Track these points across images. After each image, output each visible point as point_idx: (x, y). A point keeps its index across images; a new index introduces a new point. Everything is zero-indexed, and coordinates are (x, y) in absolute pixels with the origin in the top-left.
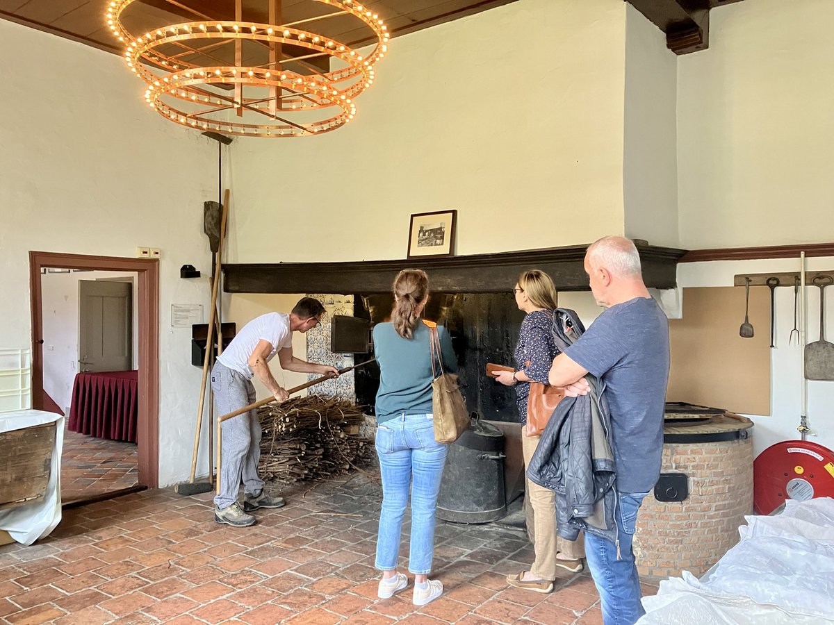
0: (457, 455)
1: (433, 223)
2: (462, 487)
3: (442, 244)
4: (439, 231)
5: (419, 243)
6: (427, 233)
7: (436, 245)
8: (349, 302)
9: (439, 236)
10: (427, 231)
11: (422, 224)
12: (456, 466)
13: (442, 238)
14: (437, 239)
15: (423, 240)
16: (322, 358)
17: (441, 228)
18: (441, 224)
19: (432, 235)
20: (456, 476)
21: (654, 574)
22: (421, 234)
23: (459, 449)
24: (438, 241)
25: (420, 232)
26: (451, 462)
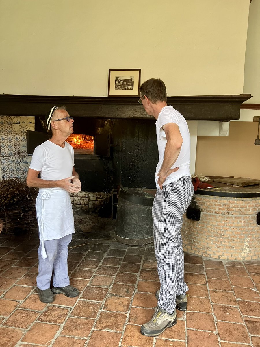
0: (136, 209)
1: (125, 76)
2: (140, 226)
3: (133, 89)
4: (130, 81)
5: (115, 87)
6: (121, 82)
7: (128, 89)
8: (31, 123)
9: (130, 84)
10: (121, 80)
11: (117, 76)
12: (136, 215)
13: (132, 85)
14: (129, 85)
15: (118, 86)
16: (12, 156)
17: (131, 79)
18: (131, 77)
19: (125, 83)
20: (136, 220)
21: (253, 259)
22: (117, 82)
23: (137, 206)
24: (129, 87)
25: (116, 80)
26: (133, 214)
